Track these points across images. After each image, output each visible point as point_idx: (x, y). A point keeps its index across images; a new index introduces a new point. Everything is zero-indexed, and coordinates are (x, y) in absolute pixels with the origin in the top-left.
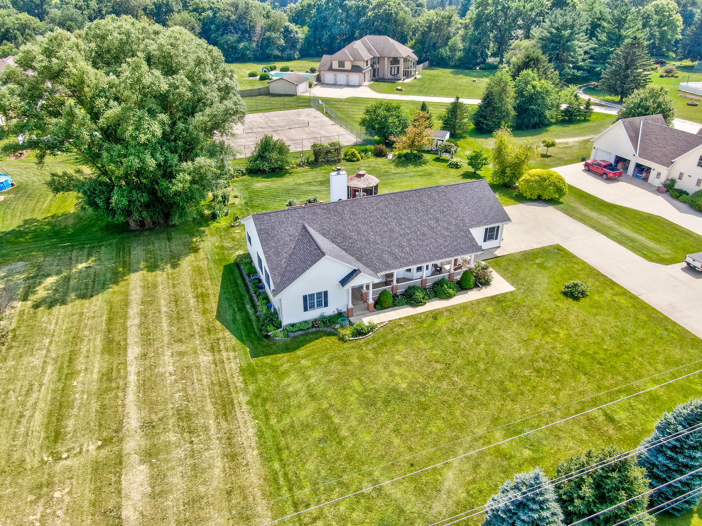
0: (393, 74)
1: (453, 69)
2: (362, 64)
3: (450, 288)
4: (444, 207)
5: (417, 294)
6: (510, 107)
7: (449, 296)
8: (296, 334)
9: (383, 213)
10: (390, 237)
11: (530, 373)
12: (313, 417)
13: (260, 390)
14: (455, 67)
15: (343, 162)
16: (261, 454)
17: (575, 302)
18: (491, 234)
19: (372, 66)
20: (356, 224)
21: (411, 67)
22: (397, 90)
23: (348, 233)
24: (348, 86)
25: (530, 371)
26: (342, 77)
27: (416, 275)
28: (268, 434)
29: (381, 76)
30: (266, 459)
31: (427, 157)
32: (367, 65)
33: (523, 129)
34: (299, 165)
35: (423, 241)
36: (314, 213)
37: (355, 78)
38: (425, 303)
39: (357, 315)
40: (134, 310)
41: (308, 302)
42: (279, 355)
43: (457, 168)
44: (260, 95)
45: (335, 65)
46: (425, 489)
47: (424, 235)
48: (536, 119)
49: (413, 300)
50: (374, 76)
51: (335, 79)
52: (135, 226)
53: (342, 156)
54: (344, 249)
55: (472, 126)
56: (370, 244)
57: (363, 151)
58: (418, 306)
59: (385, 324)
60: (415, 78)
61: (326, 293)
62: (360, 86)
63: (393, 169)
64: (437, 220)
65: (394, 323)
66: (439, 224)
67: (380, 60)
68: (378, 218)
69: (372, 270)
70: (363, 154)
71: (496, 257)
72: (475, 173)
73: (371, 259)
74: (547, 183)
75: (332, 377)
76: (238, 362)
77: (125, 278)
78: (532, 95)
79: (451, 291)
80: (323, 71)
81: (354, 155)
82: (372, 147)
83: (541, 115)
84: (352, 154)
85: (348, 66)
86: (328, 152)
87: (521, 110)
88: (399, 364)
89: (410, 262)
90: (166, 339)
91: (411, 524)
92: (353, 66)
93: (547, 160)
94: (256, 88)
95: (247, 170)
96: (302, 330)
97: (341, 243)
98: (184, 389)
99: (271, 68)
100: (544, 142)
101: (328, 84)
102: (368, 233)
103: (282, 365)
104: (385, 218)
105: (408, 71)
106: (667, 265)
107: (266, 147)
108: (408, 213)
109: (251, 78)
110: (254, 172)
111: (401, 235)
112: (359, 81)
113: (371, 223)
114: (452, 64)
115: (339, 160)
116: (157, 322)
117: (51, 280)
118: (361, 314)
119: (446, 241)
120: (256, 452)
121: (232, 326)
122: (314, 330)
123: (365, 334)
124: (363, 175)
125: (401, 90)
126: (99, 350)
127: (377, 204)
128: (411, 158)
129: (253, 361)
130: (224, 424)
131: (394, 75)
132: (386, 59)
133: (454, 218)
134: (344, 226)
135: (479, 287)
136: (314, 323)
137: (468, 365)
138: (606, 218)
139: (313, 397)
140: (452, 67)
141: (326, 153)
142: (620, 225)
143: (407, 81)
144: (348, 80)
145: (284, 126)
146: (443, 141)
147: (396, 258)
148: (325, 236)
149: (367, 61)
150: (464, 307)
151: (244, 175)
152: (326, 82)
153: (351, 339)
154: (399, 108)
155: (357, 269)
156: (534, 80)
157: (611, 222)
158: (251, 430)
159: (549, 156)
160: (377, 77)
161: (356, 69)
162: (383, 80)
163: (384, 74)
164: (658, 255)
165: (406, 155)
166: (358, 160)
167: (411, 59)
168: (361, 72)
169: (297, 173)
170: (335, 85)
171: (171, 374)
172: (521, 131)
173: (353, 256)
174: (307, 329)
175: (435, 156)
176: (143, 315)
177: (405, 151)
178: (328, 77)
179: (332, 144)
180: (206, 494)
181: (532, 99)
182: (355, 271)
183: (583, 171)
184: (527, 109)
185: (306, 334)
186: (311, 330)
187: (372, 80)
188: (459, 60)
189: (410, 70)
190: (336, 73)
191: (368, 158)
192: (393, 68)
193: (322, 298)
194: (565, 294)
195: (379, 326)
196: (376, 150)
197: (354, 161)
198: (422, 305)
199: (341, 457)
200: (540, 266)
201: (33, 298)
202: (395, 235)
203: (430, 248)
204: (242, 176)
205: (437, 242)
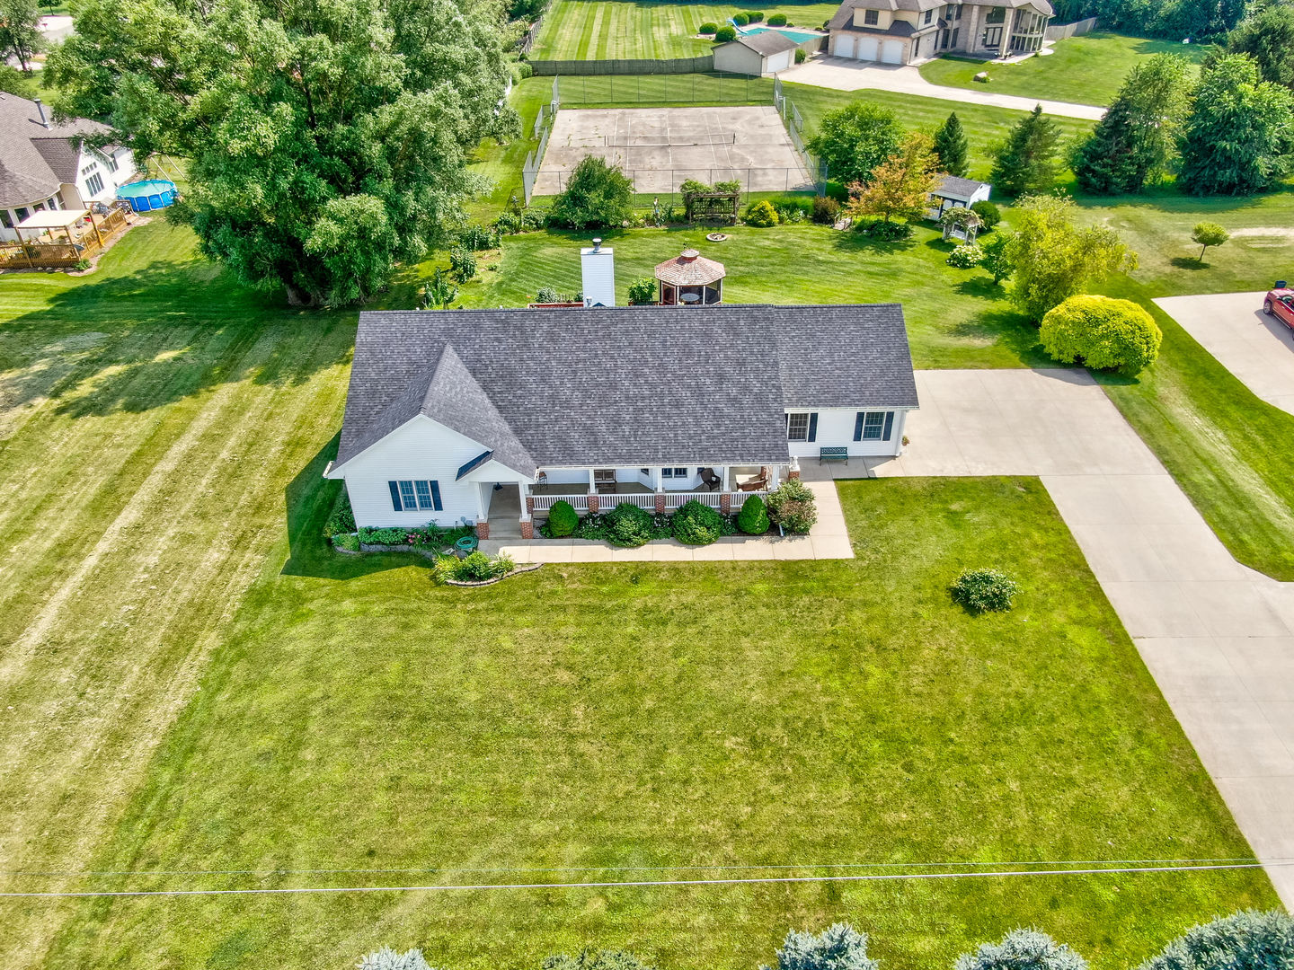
0: (989, 43)
1: (1147, 37)
2: (917, 20)
3: (701, 524)
4: (752, 353)
5: (624, 522)
6: (1167, 138)
7: (697, 542)
8: (373, 548)
9: (613, 347)
10: (603, 398)
11: (737, 743)
12: (282, 710)
13: (246, 636)
14: (1155, 34)
15: (740, 225)
16: (159, 748)
17: (966, 617)
18: (873, 426)
19: (942, 23)
20: (548, 360)
21: (1032, 29)
22: (977, 79)
23: (523, 376)
24: (879, 64)
25: (739, 740)
26: (869, 45)
27: (659, 482)
28: (200, 716)
29: (959, 46)
30: (160, 758)
31: (920, 234)
32: (928, 21)
33: (1197, 195)
34: (651, 221)
35: (669, 417)
36: (475, 326)
37: (894, 47)
38: (639, 545)
39: (496, 539)
40: (179, 449)
41: (401, 494)
42: (321, 581)
43: (964, 267)
44: (694, 72)
45: (860, 19)
46: (356, 905)
47: (678, 404)
48: (1228, 175)
49: (614, 532)
50: (944, 45)
51: (856, 48)
52: (295, 299)
53: (742, 212)
54: (499, 407)
55: (1069, 177)
56: (554, 405)
57: (787, 207)
58: (623, 547)
59: (531, 568)
60: (1036, 56)
61: (435, 485)
62: (902, 65)
63: (826, 252)
64: (721, 378)
65: (552, 571)
66: (721, 389)
67: (964, 10)
68: (596, 356)
69: (534, 458)
70: (784, 214)
71: (869, 478)
72: (996, 283)
73: (544, 435)
74: (1100, 330)
75: (367, 645)
76: (256, 575)
77: (212, 388)
78: (1229, 117)
79: (701, 532)
80: (836, 29)
81: (762, 214)
82: (809, 201)
83: (1246, 166)
84: (759, 211)
85: (884, 21)
86: (714, 201)
87: (1198, 148)
88: (497, 652)
89: (620, 456)
90: (187, 507)
91: (280, 961)
92: (896, 22)
93: (1189, 273)
94: (700, 55)
95: (548, 218)
96: (383, 544)
97: (499, 393)
98: (143, 602)
99: (750, 16)
100: (1198, 231)
101: (839, 58)
102: (562, 383)
103: (312, 600)
104: (612, 358)
105: (1024, 38)
106: (1281, 580)
107: (590, 178)
108: (665, 355)
109: (702, 36)
110: (557, 225)
111: (627, 397)
112: (903, 55)
113: (577, 363)
114: (1148, 26)
115: (733, 220)
116: (197, 476)
117: (113, 370)
118: (505, 538)
119: (718, 426)
120: (156, 742)
121: (299, 509)
122: (405, 548)
123: (481, 579)
124: (690, 260)
125: (983, 81)
126: (84, 503)
127: (608, 327)
128: (880, 234)
129: (279, 579)
130: (151, 677)
131: (992, 45)
132: (976, 9)
133: (761, 381)
134: (522, 360)
135: (779, 534)
136: (408, 536)
137: (625, 692)
138: (1220, 435)
139: (310, 673)
140: (1146, 35)
141: (711, 203)
142: (1244, 457)
143: (1015, 60)
144: (880, 52)
145: (689, 139)
146: (965, 203)
147: (595, 442)
148: (474, 375)
149: (929, 13)
150: (710, 570)
151: (539, 227)
152: (837, 53)
153: (449, 581)
154: (889, 122)
155: (490, 450)
156: (1245, 79)
157: (1226, 448)
158: (179, 702)
159: (1205, 266)
160: (950, 49)
161: (901, 28)
162: (962, 56)
163: (966, 43)
164: (1276, 550)
165: (873, 227)
166: (770, 224)
167: (1034, 12)
168: (908, 35)
169: (635, 236)
170: (854, 61)
171: (146, 570)
172: (1190, 199)
173: (510, 423)
174: (393, 544)
175: (933, 235)
176: (189, 458)
177: (873, 218)
178: (843, 43)
179: (722, 187)
180: (33, 790)
181: (1228, 124)
182: (488, 453)
183: (1258, 313)
184: (1214, 146)
185: (388, 554)
186: (400, 548)
187: (936, 55)
188: (1168, 18)
189: (1028, 36)
190: (859, 35)
191: (795, 222)
192: (991, 31)
193: (431, 494)
194: (955, 593)
195: (517, 570)
196: (815, 207)
197: (761, 226)
198: (632, 547)
199: (271, 796)
200: (953, 518)
201: (69, 395)
202: (617, 395)
203: (676, 435)
204: (534, 230)
205: (697, 424)
